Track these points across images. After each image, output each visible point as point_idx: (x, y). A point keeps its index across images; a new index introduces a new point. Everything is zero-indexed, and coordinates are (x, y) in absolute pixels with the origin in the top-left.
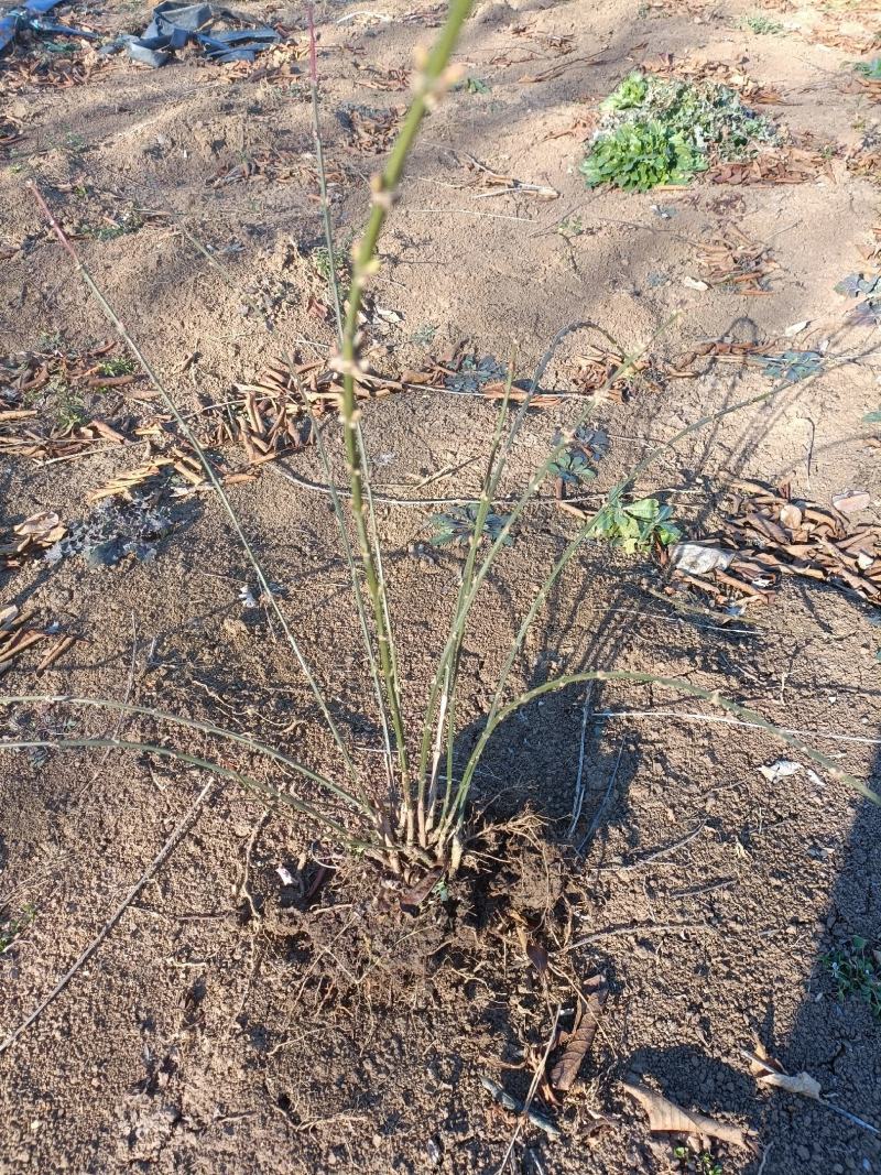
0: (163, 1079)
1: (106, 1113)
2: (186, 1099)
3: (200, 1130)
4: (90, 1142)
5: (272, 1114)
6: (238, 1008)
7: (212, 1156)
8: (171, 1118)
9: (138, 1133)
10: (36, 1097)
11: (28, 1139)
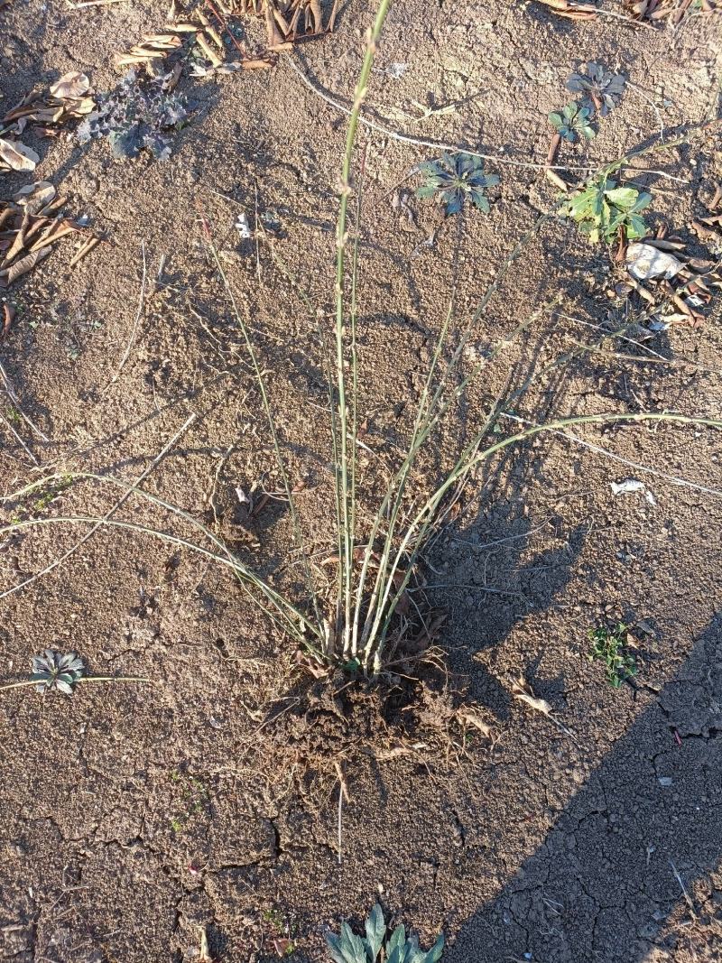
0: (149, 611)
1: (115, 620)
2: (162, 625)
3: (169, 645)
4: (105, 634)
5: (212, 648)
6: (199, 580)
7: (175, 662)
8: (153, 634)
9: (133, 636)
10: (73, 600)
11: (69, 623)
